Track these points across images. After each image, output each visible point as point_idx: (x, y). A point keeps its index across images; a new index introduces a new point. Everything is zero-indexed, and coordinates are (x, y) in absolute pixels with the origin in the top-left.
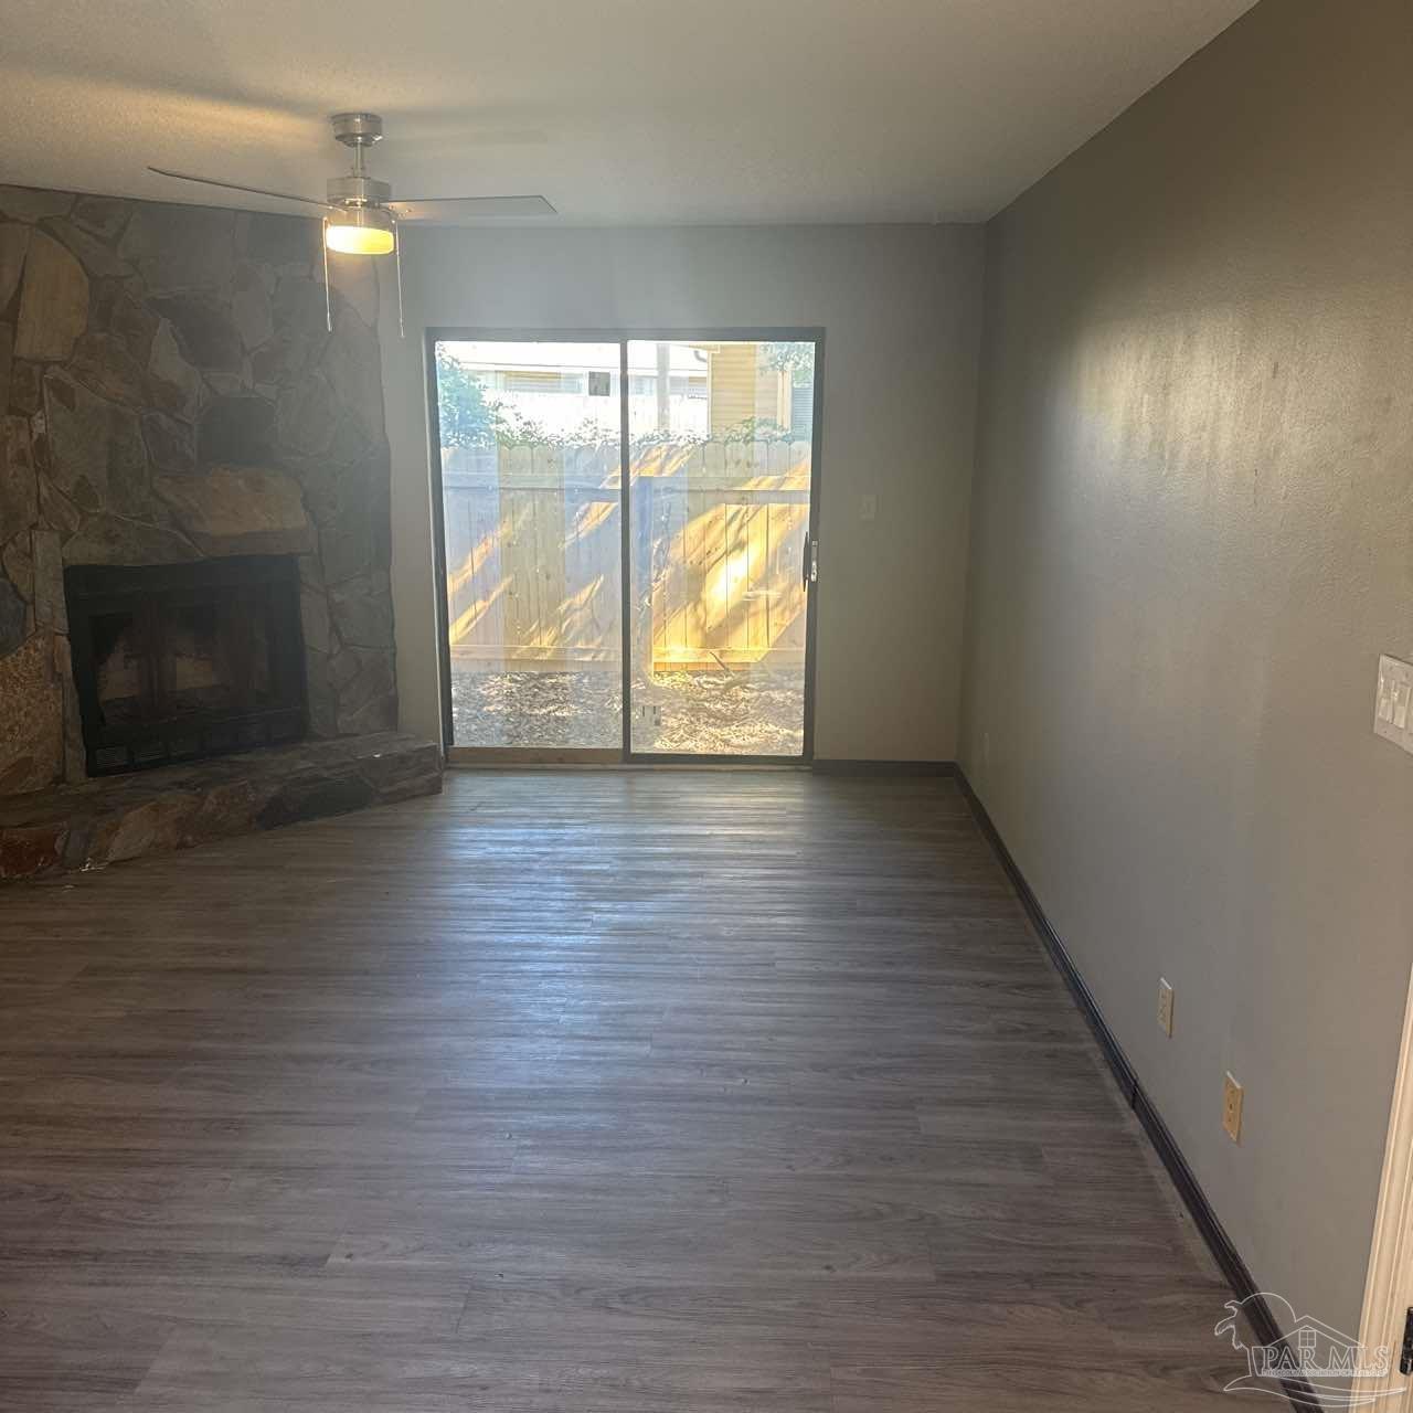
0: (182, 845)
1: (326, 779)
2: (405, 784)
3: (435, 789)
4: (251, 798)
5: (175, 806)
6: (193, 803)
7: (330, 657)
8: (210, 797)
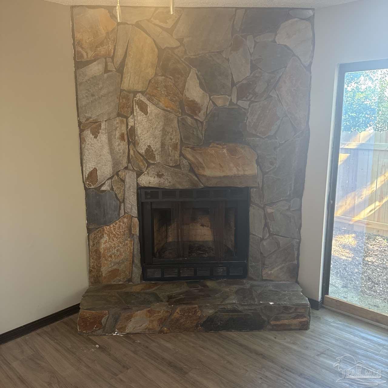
0: (161, 332)
1: (241, 312)
2: (286, 322)
3: (304, 327)
4: (199, 314)
5: (159, 312)
6: (167, 312)
7: (262, 239)
8: (177, 311)
